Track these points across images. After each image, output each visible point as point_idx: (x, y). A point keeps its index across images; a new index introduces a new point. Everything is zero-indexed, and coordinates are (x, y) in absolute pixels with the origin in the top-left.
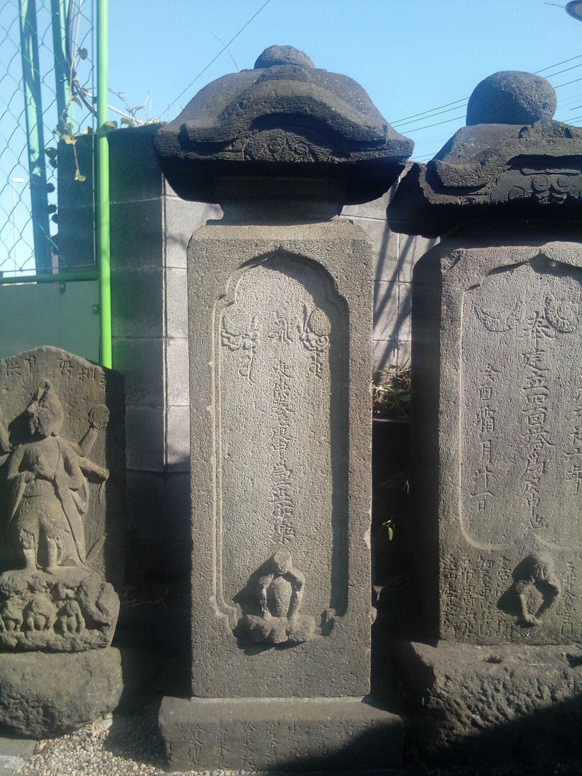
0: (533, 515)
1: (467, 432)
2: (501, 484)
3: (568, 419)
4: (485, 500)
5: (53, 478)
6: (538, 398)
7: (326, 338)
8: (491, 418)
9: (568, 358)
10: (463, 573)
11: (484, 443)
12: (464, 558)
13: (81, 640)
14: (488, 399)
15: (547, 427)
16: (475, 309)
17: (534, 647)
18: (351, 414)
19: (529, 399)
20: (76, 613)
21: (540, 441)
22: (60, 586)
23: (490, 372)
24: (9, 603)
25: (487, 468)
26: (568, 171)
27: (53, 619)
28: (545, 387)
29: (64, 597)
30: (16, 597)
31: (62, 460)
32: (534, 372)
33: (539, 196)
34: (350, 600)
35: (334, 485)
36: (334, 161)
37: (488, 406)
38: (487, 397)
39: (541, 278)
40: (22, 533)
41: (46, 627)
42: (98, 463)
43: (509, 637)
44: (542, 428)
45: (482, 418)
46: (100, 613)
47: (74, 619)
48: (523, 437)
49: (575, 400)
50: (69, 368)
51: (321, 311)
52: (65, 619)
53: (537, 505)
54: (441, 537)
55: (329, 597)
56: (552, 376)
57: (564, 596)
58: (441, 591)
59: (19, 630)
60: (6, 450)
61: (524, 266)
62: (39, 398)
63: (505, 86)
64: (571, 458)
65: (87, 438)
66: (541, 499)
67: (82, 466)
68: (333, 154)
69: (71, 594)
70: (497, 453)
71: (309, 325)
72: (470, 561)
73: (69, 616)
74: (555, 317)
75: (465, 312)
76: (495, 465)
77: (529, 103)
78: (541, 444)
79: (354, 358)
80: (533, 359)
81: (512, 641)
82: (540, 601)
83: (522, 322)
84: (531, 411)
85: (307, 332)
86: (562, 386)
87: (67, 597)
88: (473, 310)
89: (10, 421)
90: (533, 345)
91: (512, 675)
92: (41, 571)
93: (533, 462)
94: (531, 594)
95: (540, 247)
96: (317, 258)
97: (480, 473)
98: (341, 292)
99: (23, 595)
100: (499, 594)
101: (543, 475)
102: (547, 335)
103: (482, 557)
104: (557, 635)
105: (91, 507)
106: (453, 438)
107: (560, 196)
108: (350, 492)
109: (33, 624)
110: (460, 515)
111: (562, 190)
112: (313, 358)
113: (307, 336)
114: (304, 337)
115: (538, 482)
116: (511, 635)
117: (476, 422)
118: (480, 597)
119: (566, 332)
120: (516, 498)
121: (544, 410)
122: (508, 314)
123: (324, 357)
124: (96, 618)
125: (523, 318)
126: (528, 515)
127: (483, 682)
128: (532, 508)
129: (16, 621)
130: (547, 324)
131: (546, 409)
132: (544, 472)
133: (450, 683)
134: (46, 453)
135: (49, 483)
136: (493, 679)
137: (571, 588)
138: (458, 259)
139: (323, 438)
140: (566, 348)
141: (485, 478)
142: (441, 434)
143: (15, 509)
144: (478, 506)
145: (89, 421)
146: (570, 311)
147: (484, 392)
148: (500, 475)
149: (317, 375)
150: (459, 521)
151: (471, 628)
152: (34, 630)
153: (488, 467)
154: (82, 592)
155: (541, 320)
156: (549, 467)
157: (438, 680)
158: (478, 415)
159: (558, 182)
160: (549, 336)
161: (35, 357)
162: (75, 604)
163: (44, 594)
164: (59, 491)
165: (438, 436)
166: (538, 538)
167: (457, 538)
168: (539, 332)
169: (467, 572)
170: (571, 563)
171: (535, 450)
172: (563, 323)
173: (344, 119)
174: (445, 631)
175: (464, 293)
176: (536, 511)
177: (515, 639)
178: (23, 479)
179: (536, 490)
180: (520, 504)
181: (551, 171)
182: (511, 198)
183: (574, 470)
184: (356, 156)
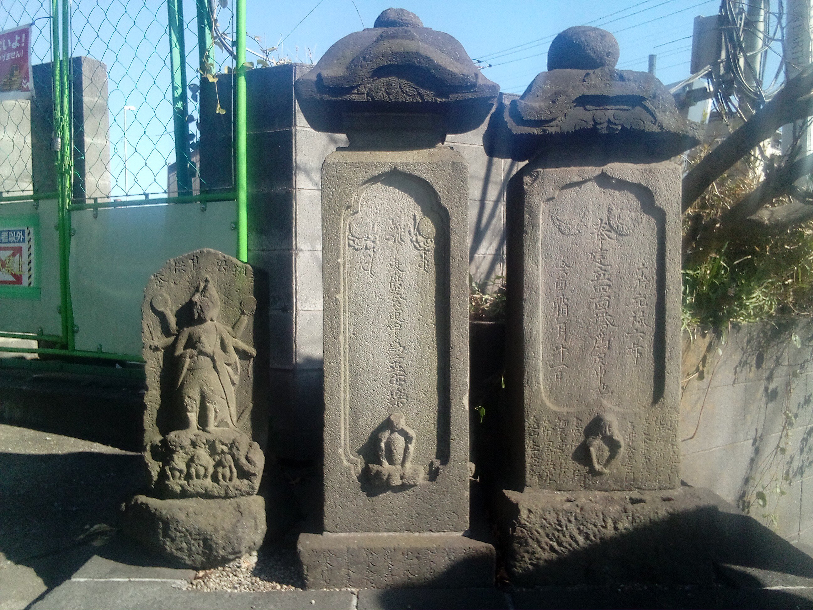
0: (601, 383)
1: (546, 316)
2: (574, 358)
3: (627, 305)
4: (561, 372)
5: (212, 355)
6: (603, 289)
7: (431, 241)
8: (566, 304)
9: (626, 256)
10: (544, 431)
11: (560, 325)
12: (545, 419)
13: (233, 487)
14: (562, 290)
15: (611, 312)
16: (552, 217)
17: (603, 492)
18: (452, 300)
19: (595, 289)
20: (229, 464)
21: (605, 323)
22: (217, 442)
23: (564, 268)
24: (175, 456)
25: (563, 345)
26: (622, 107)
27: (211, 470)
28: (608, 279)
29: (220, 452)
30: (181, 451)
31: (219, 340)
32: (599, 267)
33: (599, 127)
34: (452, 452)
35: (438, 359)
36: (436, 101)
37: (563, 295)
38: (562, 288)
39: (604, 192)
40: (187, 399)
41: (205, 476)
42: (247, 343)
43: (582, 484)
44: (606, 312)
45: (558, 305)
46: (249, 465)
47: (227, 470)
48: (591, 320)
49: (633, 289)
50: (225, 266)
51: (427, 218)
52: (220, 470)
53: (604, 376)
54: (526, 401)
55: (435, 450)
56: (614, 271)
57: (626, 450)
58: (526, 446)
59: (183, 479)
60: (173, 332)
61: (590, 183)
62: (200, 290)
63: (576, 39)
64: (631, 337)
65: (239, 323)
66: (607, 371)
67: (234, 345)
68: (436, 96)
69: (226, 449)
70: (571, 334)
71: (418, 230)
72: (549, 421)
73: (224, 467)
74: (616, 223)
75: (543, 219)
76: (569, 343)
77: (595, 53)
78: (606, 326)
79: (455, 256)
80: (598, 257)
81: (585, 488)
82: (607, 453)
83: (589, 227)
84: (597, 299)
85: (416, 235)
86: (622, 279)
87: (223, 452)
88: (550, 218)
89: (177, 309)
90: (598, 245)
91: (581, 509)
93: (600, 340)
94: (599, 447)
95: (603, 167)
96: (424, 176)
97: (557, 349)
98: (443, 203)
99: (187, 450)
100: (574, 448)
101: (609, 351)
102: (609, 237)
103: (559, 418)
104: (622, 482)
105: (241, 379)
106: (535, 320)
107: (615, 127)
108: (451, 364)
109: (194, 474)
110: (541, 383)
111: (617, 122)
112: (421, 256)
113: (417, 239)
114: (414, 239)
115: (604, 357)
116: (584, 483)
117: (554, 308)
118: (558, 450)
119: (624, 235)
120: (587, 369)
122: (578, 221)
123: (431, 255)
124: (246, 468)
125: (590, 224)
126: (595, 383)
127: (558, 515)
128: (599, 378)
129: (181, 471)
130: (609, 229)
131: (609, 297)
132: (609, 348)
133: (531, 516)
134: (206, 334)
135: (208, 359)
136: (566, 512)
137: (632, 443)
138: (537, 177)
139: (430, 321)
140: (625, 248)
141: (561, 353)
142: (525, 317)
143: (181, 380)
144: (556, 377)
145: (240, 309)
146: (627, 218)
147: (559, 284)
148: (573, 352)
149: (425, 270)
150: (540, 388)
151: (551, 476)
152: (195, 479)
154: (235, 448)
155: (604, 225)
156: (613, 344)
157: (522, 513)
158: (555, 303)
159: (614, 116)
160: (611, 239)
161: (197, 257)
162: (229, 457)
163: (203, 450)
164: (217, 365)
165: (523, 319)
166: (605, 402)
167: (539, 402)
168: (603, 235)
169: (548, 430)
170: (632, 422)
171: (601, 330)
172: (623, 228)
173: (445, 69)
174: (530, 480)
175: (542, 204)
176: (603, 381)
177: (587, 486)
178: (188, 356)
179: (602, 363)
180: (590, 375)
181: (608, 107)
182: (577, 129)
183: (634, 347)
184: (453, 97)
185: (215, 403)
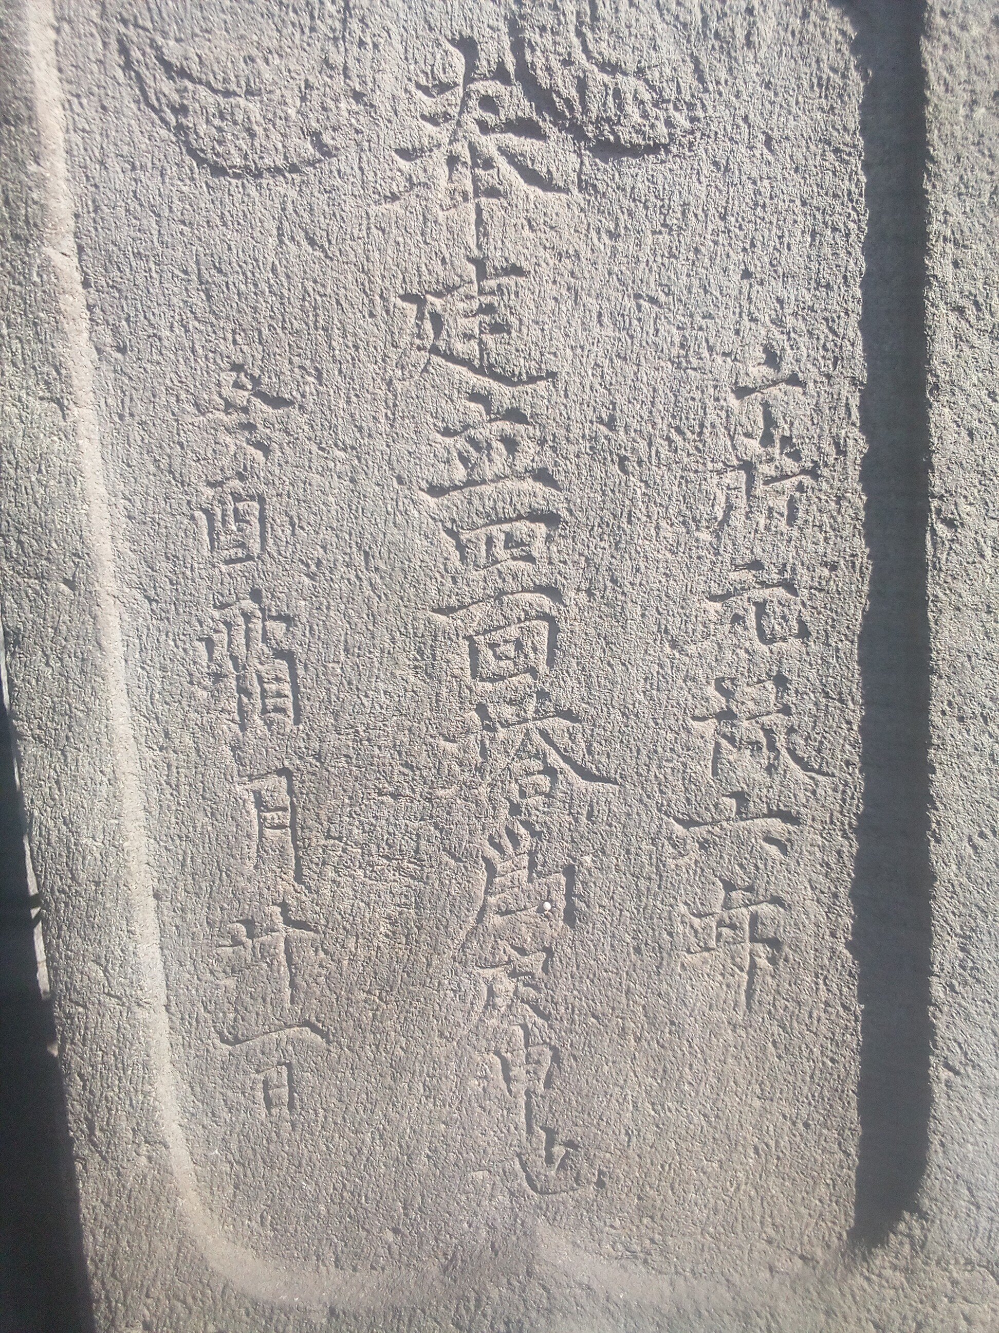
0: (530, 1130)
1: (167, 735)
2: (360, 983)
3: (674, 644)
4: (289, 1066)
6: (510, 541)
8: (280, 654)
9: (653, 301)
11: (256, 785)
14: (249, 558)
15: (570, 693)
16: (124, 50)
19: (460, 547)
21: (537, 765)
23: (245, 410)
25: (284, 906)
28: (542, 476)
32: (474, 397)
37: (256, 595)
38: (242, 545)
44: (543, 695)
45: (234, 659)
48: (451, 747)
49: (705, 536)
53: (548, 1084)
56: (576, 414)
64: (703, 845)
66: (564, 1053)
70: (328, 837)
74: (567, 62)
75: (70, 72)
76: (326, 892)
78: (544, 782)
80: (463, 319)
83: (384, 108)
84: (478, 612)
86: (632, 466)
88: (115, 58)
90: (454, 236)
93: (514, 871)
97: (250, 935)
101: (570, 933)
102: (531, 177)
106: (86, 769)
110: (174, 1137)
115: (545, 969)
117: (208, 682)
120: (440, 1050)
121: (546, 602)
122: (303, 63)
125: (388, 82)
128: (522, 1100)
130: (527, 109)
131: (553, 592)
132: (570, 916)
140: (639, 245)
141: (282, 957)
142: (30, 750)
144: (260, 1095)
147: (224, 522)
148: (351, 944)
150: (167, 1168)
153: (291, 902)
155: (493, 88)
156: (594, 892)
158: (210, 644)
160: (546, 184)
167: (165, 1248)
168: (488, 164)
171: (515, 809)
172: (617, 94)
176: (542, 1113)
179: (536, 1009)
180: (463, 1080)
183: (727, 905)
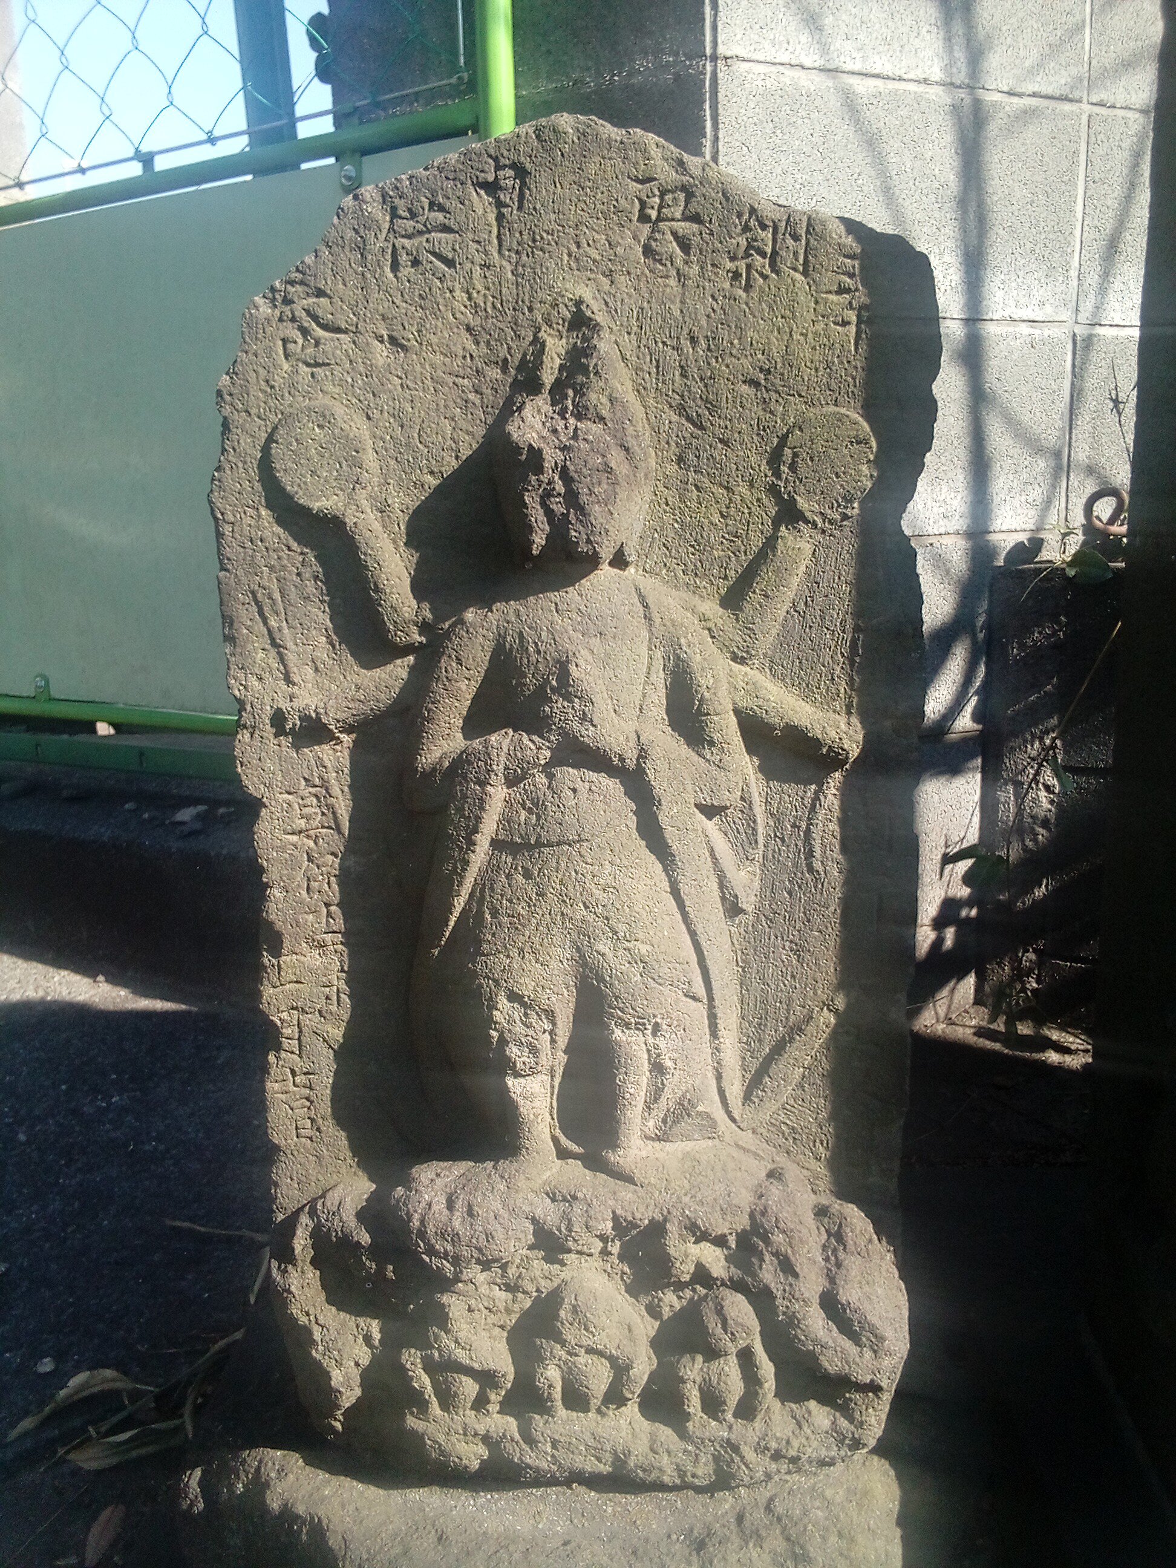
5: (631, 764)
13: (761, 1449)
20: (742, 1344)
22: (673, 1228)
24: (454, 1304)
27: (643, 1366)
29: (686, 1278)
30: (482, 1277)
31: (660, 678)
40: (504, 1011)
41: (615, 1397)
42: (807, 692)
46: (847, 1344)
47: (731, 1371)
52: (693, 1369)
59: (493, 1408)
60: (401, 638)
62: (548, 377)
65: (767, 574)
67: (742, 704)
69: (715, 1260)
73: (713, 1353)
87: (702, 1276)
89: (414, 499)
92: (575, 1167)
99: (512, 1271)
109: (557, 1393)
124: (831, 1364)
129: (487, 1378)
134: (595, 642)
135: (612, 785)
143: (459, 904)
145: (773, 490)
152: (562, 1412)
154: (767, 1257)
161: (521, 172)
162: (739, 1307)
163: (596, 1263)
164: (663, 820)
178: (499, 769)
185: (656, 1028)
